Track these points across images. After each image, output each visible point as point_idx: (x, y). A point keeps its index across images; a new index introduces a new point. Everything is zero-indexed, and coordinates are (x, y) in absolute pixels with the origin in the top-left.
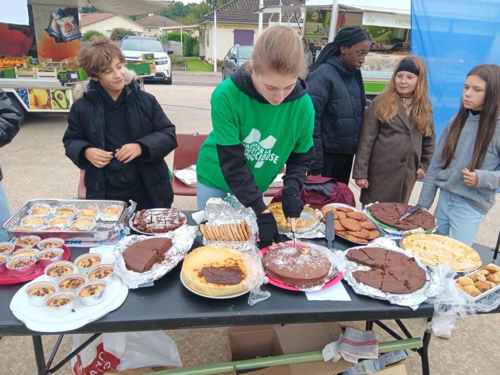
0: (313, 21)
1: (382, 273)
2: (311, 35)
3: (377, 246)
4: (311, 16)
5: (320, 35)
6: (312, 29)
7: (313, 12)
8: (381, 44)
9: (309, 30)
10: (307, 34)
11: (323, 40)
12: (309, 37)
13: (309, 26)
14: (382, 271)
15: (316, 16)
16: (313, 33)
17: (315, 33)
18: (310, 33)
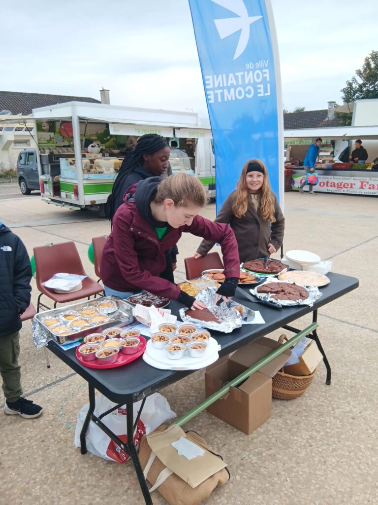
0: (44, 131)
1: (284, 294)
2: (45, 143)
3: (269, 282)
4: (41, 126)
5: (54, 143)
6: (44, 138)
7: (42, 123)
8: (110, 150)
9: (41, 140)
10: (41, 143)
11: (57, 148)
12: (43, 146)
13: (41, 136)
14: (284, 293)
15: (46, 127)
16: (46, 142)
17: (49, 141)
18: (44, 142)
